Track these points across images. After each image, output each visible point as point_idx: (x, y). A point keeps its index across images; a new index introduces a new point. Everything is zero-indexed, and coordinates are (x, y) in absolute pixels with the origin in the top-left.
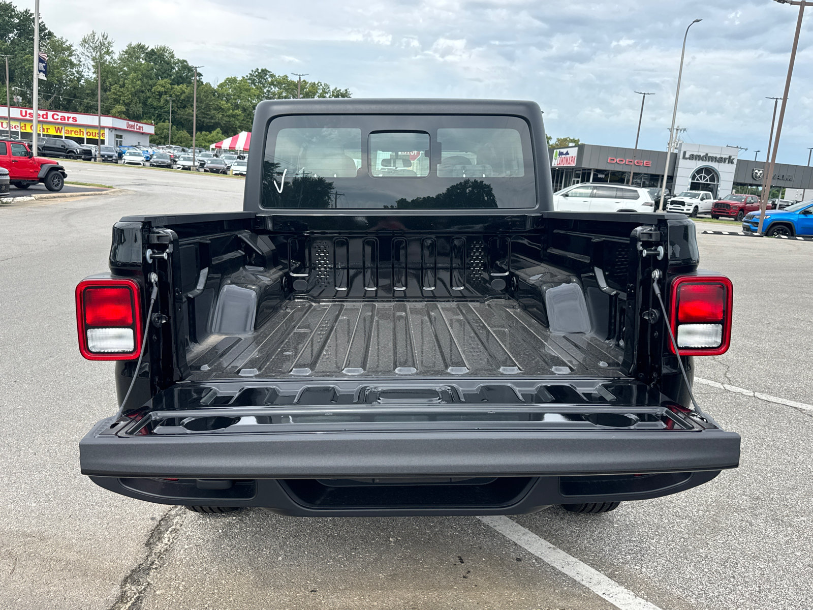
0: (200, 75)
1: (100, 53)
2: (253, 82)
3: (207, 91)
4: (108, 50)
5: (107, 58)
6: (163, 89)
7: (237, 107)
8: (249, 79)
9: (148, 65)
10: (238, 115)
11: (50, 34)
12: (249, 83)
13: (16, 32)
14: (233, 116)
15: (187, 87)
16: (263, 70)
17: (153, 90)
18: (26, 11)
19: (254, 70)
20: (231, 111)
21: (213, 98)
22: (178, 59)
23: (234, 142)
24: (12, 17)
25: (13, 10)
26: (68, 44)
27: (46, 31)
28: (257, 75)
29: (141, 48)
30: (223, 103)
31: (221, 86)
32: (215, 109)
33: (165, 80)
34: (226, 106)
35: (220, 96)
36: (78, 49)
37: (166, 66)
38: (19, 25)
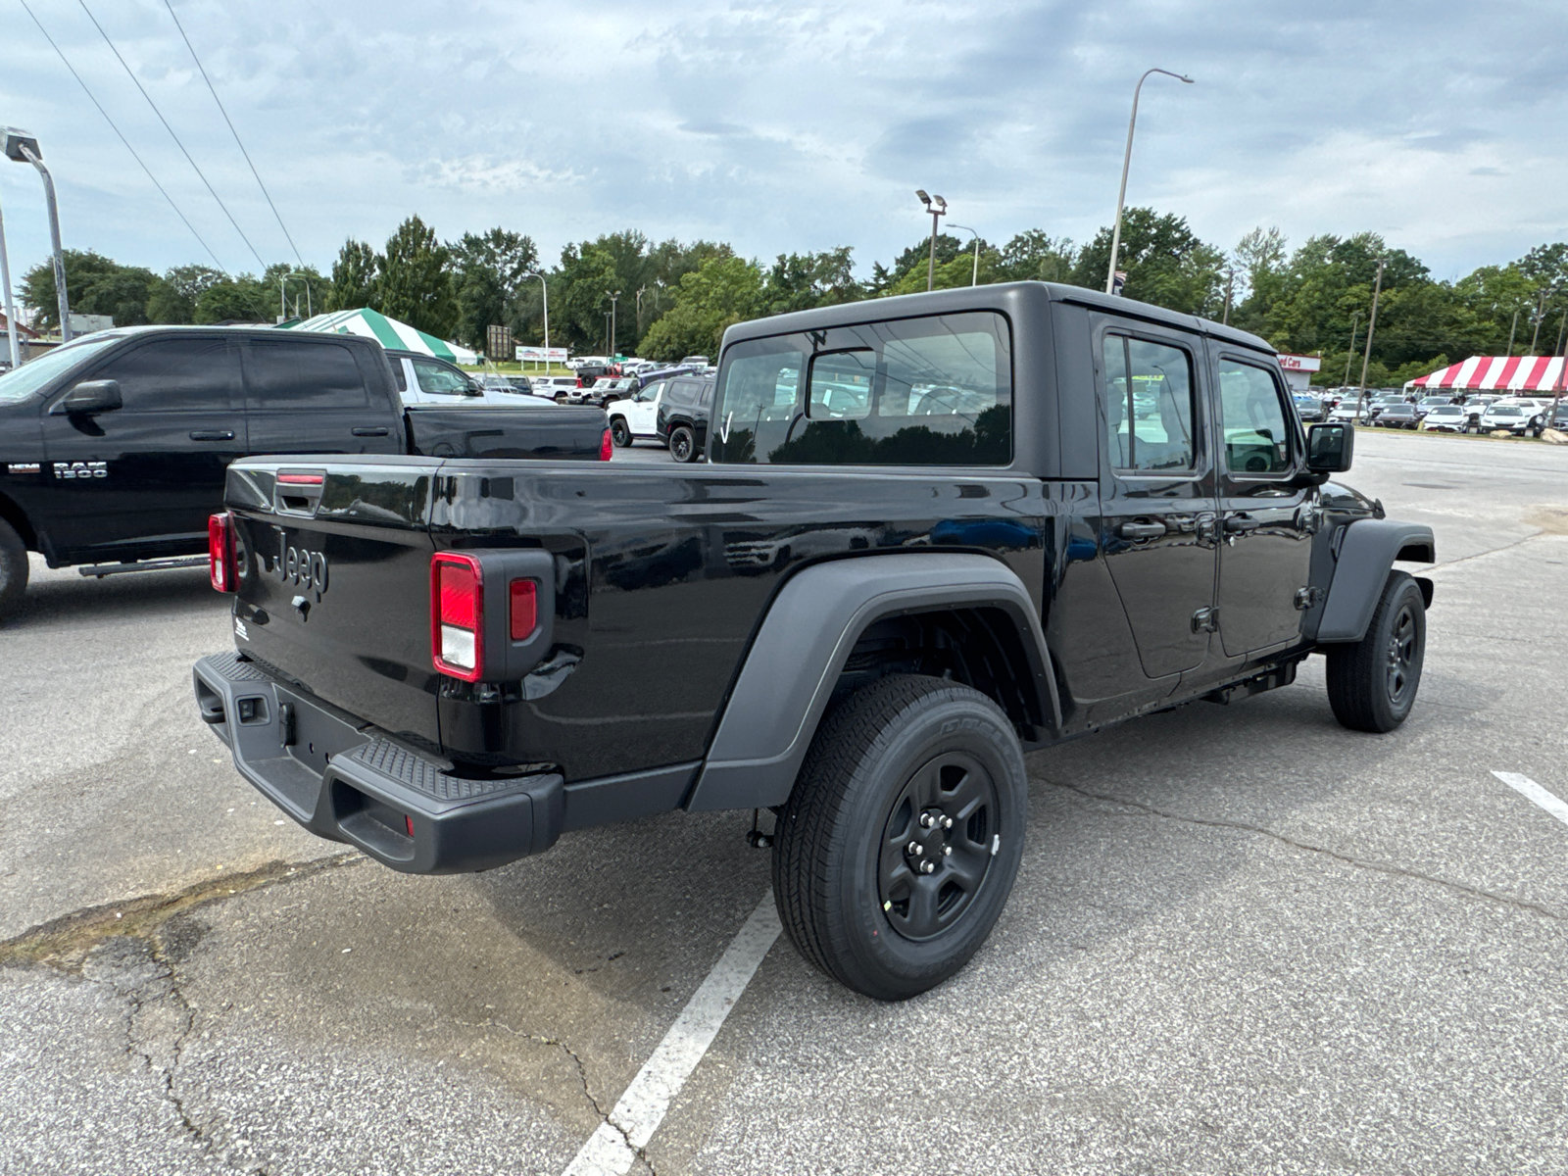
0: (1425, 270)
1: (1264, 258)
2: (1531, 271)
3: (1434, 295)
4: (1276, 253)
5: (1274, 264)
6: (1355, 301)
7: (1488, 315)
8: (1522, 266)
9: (1336, 267)
10: (1487, 330)
11: (1196, 242)
12: (1521, 272)
13: (1151, 245)
14: (1478, 332)
15: (1398, 292)
16: (1555, 247)
17: (1338, 304)
18: (1169, 217)
19: (1537, 248)
20: (1476, 324)
21: (1444, 305)
22: (1390, 251)
23: (1452, 376)
24: (1149, 227)
25: (1153, 218)
26: (1217, 253)
27: (1191, 239)
28: (1541, 257)
29: (1330, 242)
30: (1463, 313)
31: (1464, 284)
32: (1447, 324)
33: (1362, 286)
34: (1467, 316)
35: (1459, 302)
36: (1231, 256)
37: (1367, 264)
38: (1156, 236)
